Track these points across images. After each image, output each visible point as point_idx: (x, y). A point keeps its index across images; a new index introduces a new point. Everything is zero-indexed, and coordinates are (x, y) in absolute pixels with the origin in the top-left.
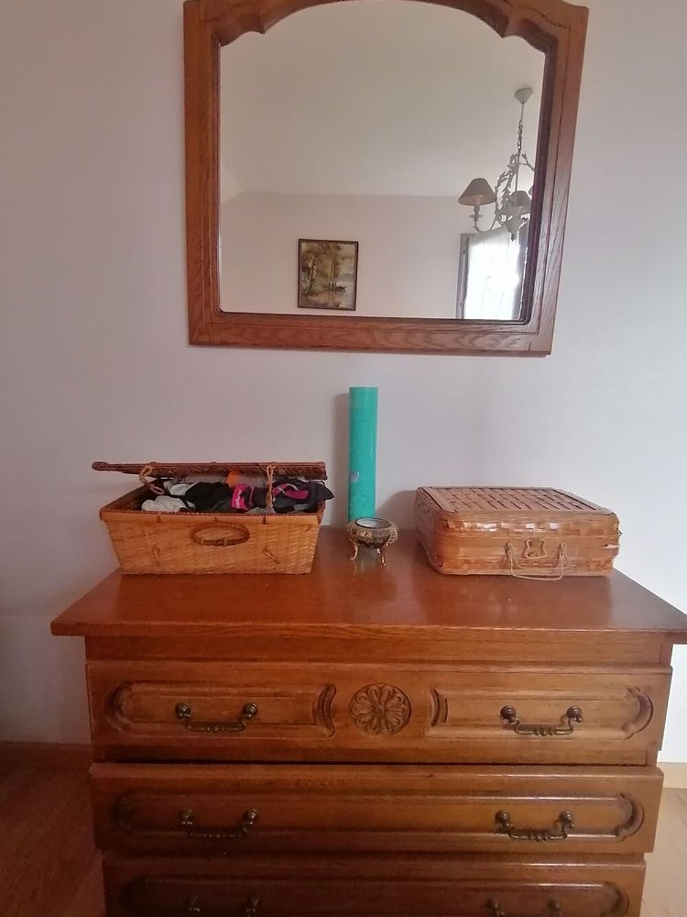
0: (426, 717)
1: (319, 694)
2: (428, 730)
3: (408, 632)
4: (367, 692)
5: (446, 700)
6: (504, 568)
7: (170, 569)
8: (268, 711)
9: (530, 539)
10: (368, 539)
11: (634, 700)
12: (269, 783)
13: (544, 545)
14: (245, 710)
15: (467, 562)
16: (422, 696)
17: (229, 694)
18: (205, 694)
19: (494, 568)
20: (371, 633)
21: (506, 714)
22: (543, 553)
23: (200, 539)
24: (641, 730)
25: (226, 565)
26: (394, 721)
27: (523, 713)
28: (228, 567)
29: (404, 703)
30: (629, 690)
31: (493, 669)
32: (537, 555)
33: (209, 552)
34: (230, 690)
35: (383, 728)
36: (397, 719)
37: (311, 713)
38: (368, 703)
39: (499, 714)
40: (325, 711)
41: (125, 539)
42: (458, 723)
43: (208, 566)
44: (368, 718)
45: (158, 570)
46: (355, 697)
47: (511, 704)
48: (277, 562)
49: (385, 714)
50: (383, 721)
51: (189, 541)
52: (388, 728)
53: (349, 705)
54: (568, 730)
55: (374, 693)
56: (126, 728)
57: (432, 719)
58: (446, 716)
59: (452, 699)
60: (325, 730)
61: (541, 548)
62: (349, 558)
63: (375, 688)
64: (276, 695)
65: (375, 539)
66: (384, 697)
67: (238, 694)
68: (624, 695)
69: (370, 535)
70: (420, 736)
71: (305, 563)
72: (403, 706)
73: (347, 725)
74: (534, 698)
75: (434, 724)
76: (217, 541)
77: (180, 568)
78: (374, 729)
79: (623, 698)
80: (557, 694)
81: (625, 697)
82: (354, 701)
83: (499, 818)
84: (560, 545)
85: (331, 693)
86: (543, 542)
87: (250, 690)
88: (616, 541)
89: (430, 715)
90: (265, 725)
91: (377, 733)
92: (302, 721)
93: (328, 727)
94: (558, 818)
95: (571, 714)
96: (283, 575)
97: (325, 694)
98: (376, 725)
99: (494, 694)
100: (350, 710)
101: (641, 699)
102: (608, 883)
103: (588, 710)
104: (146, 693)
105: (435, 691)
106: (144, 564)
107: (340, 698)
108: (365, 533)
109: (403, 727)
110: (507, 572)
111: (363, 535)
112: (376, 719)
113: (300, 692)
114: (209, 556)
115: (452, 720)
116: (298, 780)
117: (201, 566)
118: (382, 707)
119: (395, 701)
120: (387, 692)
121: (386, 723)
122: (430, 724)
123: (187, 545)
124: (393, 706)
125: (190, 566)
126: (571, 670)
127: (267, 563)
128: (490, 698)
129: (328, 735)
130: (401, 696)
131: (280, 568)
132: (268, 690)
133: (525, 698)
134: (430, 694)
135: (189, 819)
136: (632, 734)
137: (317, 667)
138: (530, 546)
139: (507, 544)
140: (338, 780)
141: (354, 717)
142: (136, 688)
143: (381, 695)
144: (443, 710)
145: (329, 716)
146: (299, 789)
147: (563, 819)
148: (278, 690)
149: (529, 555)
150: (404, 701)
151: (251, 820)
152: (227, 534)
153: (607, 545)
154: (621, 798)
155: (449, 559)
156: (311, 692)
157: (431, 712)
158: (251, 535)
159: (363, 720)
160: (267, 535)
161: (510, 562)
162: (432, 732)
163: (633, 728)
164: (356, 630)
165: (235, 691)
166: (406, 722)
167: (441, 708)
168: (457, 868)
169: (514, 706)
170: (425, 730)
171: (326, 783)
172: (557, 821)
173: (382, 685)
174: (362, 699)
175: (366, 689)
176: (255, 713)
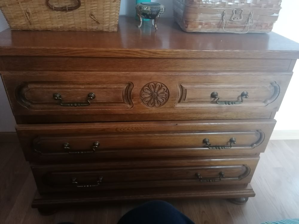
0: (176, 98)
1: (125, 88)
2: (176, 104)
3: (171, 53)
4: (148, 86)
5: (186, 89)
6: (219, 28)
7: (37, 26)
8: (101, 97)
9: (236, 9)
10: (148, 11)
11: (272, 88)
12: (104, 130)
13: (242, 12)
14: (89, 96)
15: (201, 24)
16: (175, 88)
17: (80, 88)
18: (67, 88)
19: (214, 28)
20: (151, 54)
21: (213, 96)
22: (241, 18)
23: (52, 6)
24: (272, 102)
25: (69, 25)
26: (161, 100)
27: (221, 95)
28: (71, 26)
29: (166, 91)
30: (271, 84)
31: (210, 74)
32: (238, 19)
33: (58, 16)
34: (81, 86)
35: (156, 104)
36: (162, 99)
37: (122, 97)
38: (149, 92)
39: (210, 96)
40: (128, 97)
41: (7, 6)
42: (191, 101)
43: (59, 26)
44: (149, 99)
45: (31, 27)
46: (143, 89)
47: (216, 91)
48: (98, 23)
49: (157, 97)
50: (156, 101)
51: (46, 8)
52: (158, 104)
53: (140, 93)
54: (241, 102)
55: (152, 86)
56: (29, 106)
57: (178, 99)
58: (185, 98)
59: (189, 89)
60: (129, 106)
61: (240, 15)
62: (137, 27)
63: (152, 84)
64: (104, 88)
65: (152, 11)
66: (157, 89)
67: (85, 88)
68: (269, 86)
69: (149, 9)
70: (173, 107)
71: (113, 25)
72: (166, 93)
73: (139, 103)
74: (228, 88)
75: (179, 102)
76: (62, 8)
77: (43, 26)
78: (152, 104)
79: (268, 87)
80: (238, 86)
81: (269, 87)
82: (142, 91)
83: (204, 141)
84: (250, 13)
85: (131, 87)
86: (242, 11)
87: (91, 86)
88: (278, 12)
89: (178, 97)
90: (99, 103)
91: (153, 106)
92: (117, 102)
93: (130, 104)
94: (229, 141)
95: (243, 95)
96: (102, 32)
97: (128, 88)
98: (153, 102)
99: (209, 86)
100: (141, 95)
101: (275, 87)
102: (244, 165)
103: (251, 93)
104: (36, 88)
105: (181, 85)
106: (22, 23)
107: (136, 90)
108: (147, 8)
109: (165, 103)
110: (221, 30)
111: (145, 9)
112: (153, 99)
113: (116, 87)
114: (59, 18)
115: (189, 99)
116: (117, 128)
117: (55, 25)
118: (155, 94)
119: (162, 91)
120: (158, 86)
121: (157, 101)
122: (177, 102)
123: (45, 11)
124: (161, 93)
125: (49, 25)
126: (247, 73)
127: (92, 24)
128: (206, 88)
129: (130, 107)
130: (165, 88)
131: (100, 27)
132: (100, 86)
133: (224, 88)
134: (179, 87)
135: (68, 146)
136: (268, 104)
137: (124, 74)
138: (235, 13)
139: (223, 12)
140: (135, 127)
141: (142, 99)
142: (31, 86)
143: (155, 88)
144: (184, 95)
145: (130, 98)
146: (117, 132)
147: (231, 141)
148: (105, 86)
149: (234, 19)
150: (166, 90)
151: (96, 145)
152: (67, 3)
153: (273, 14)
154: (257, 132)
155: (192, 22)
156: (121, 87)
157: (179, 95)
158: (82, 4)
159: (147, 100)
160: (91, 4)
161: (223, 24)
162: (179, 105)
163: (269, 102)
164: (143, 52)
165: (83, 87)
166: (167, 100)
167: (183, 94)
168: (185, 162)
169: (218, 92)
170: (175, 104)
171: (130, 129)
172: (228, 142)
173: (156, 83)
174: (146, 90)
175: (148, 85)
176: (94, 97)
